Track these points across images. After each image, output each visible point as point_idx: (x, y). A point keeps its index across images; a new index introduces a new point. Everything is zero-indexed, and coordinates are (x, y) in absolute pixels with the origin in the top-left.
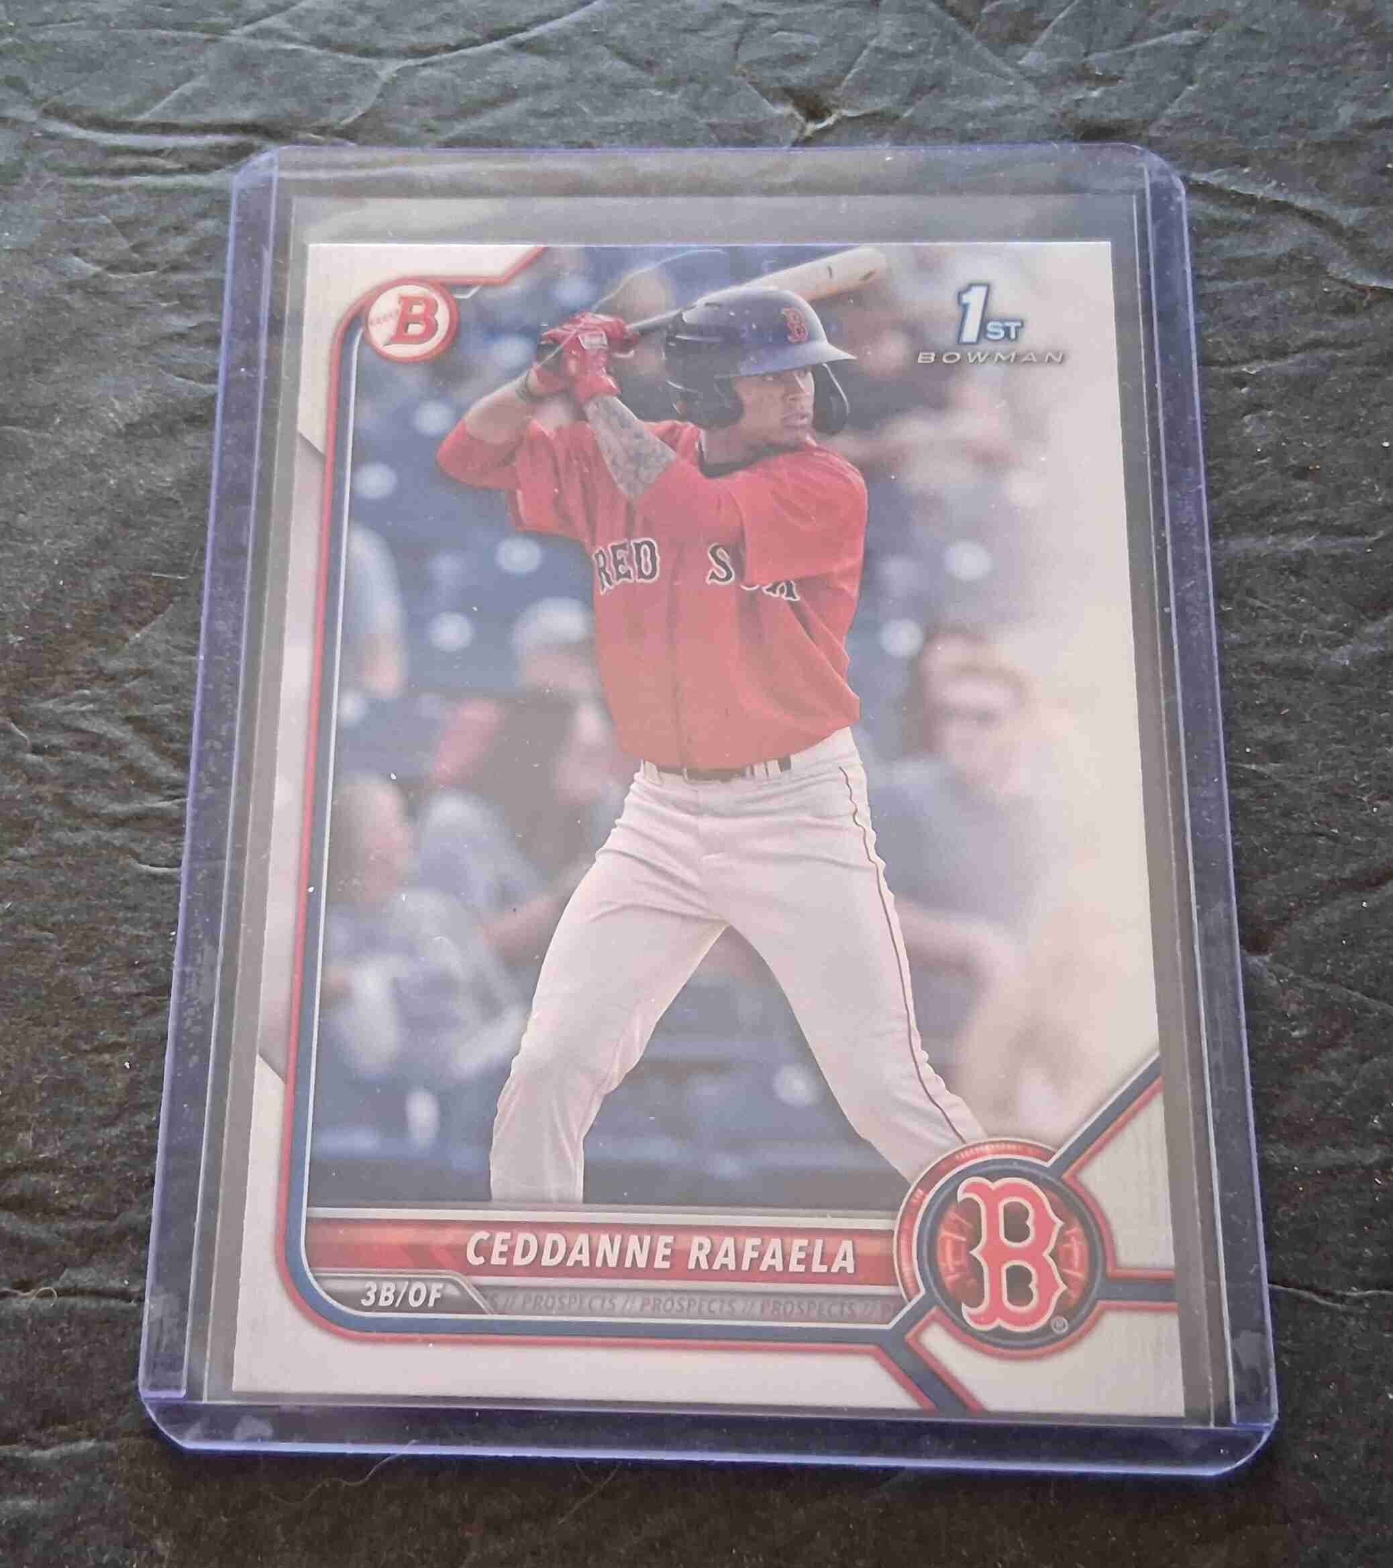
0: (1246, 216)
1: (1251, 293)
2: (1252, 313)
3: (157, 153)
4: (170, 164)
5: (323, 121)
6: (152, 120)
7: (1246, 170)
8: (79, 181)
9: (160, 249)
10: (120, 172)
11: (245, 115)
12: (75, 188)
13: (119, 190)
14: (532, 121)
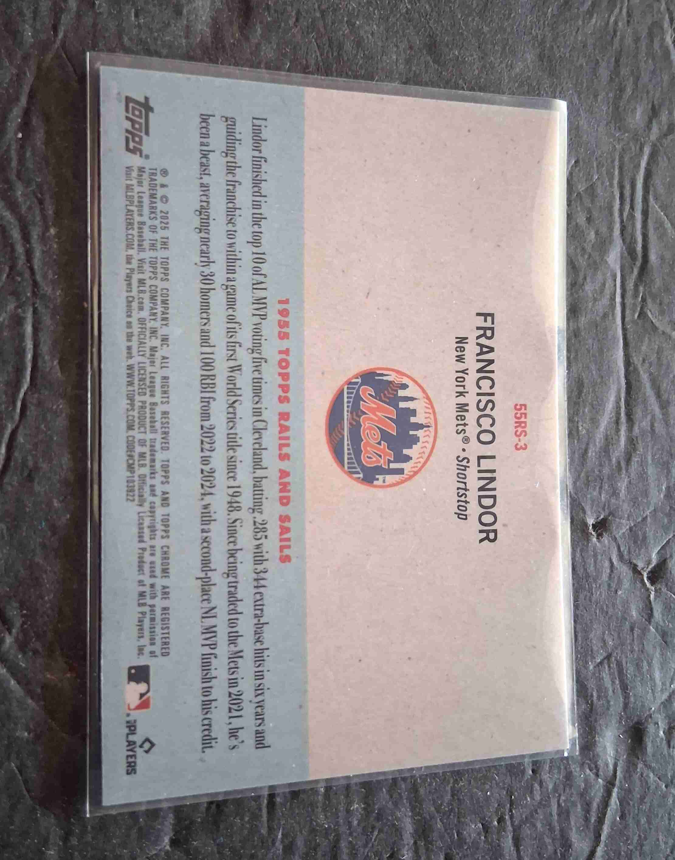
0: (593, 820)
1: (550, 825)
2: (539, 825)
3: (632, 208)
4: (625, 214)
5: (649, 301)
6: (650, 204)
7: (618, 819)
8: (617, 163)
9: (579, 209)
10: (622, 187)
11: (653, 257)
12: (613, 161)
13: (611, 185)
14: (649, 417)
